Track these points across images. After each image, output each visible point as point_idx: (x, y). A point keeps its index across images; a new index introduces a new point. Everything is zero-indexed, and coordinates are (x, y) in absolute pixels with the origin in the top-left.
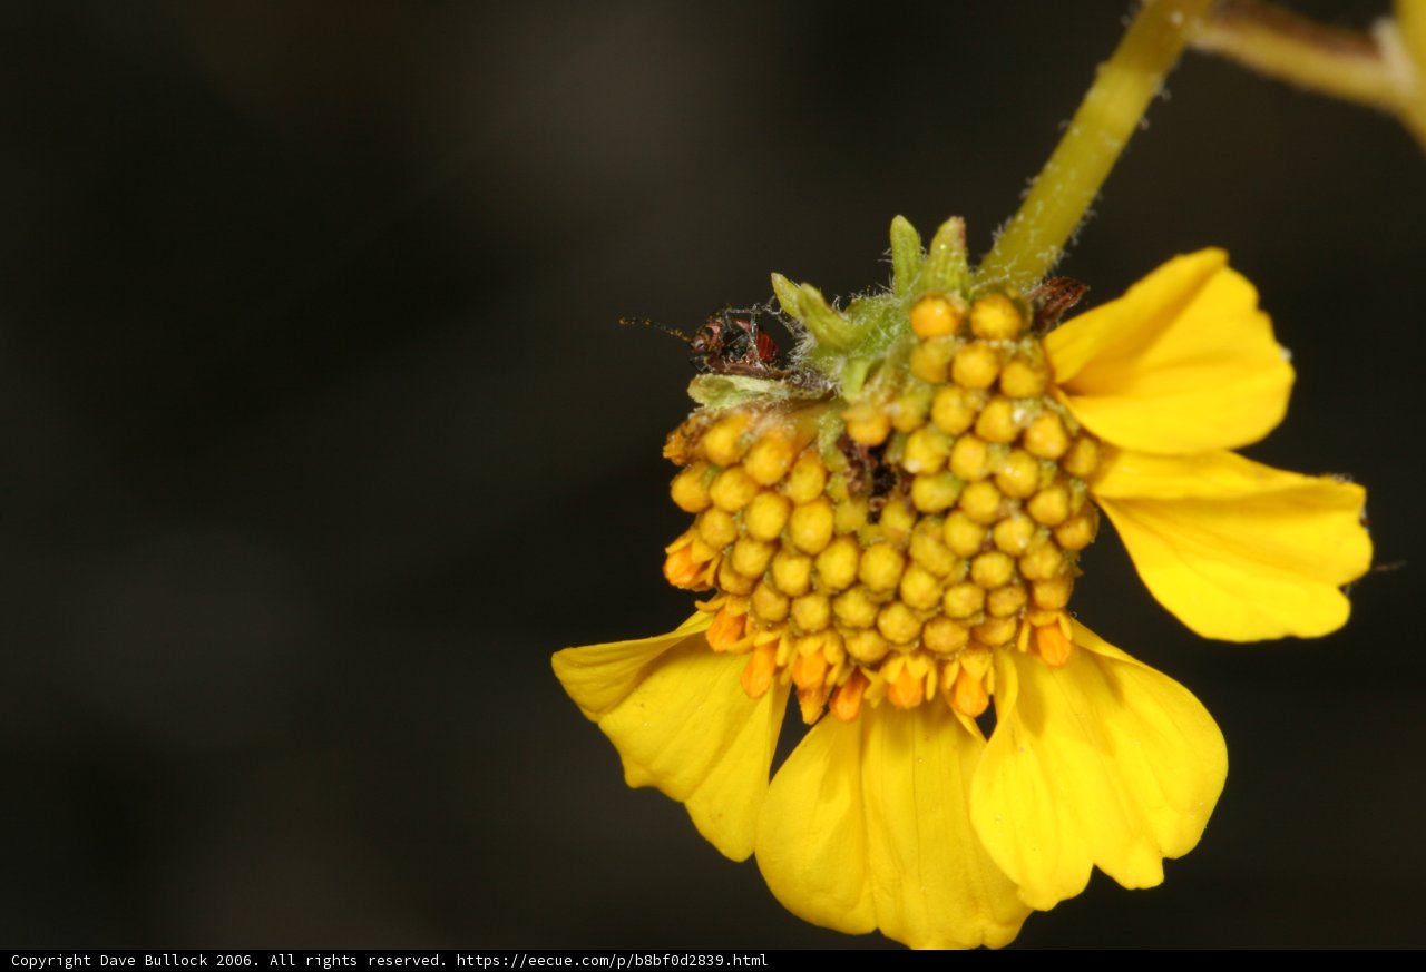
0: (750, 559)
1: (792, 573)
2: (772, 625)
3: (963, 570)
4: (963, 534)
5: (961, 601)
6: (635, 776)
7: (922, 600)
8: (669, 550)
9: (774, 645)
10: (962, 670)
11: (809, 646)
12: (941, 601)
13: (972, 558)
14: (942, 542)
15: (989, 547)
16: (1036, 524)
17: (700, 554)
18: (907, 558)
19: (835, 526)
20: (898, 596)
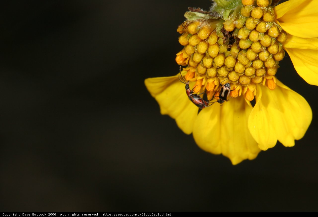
0: (197, 58)
1: (208, 62)
2: (202, 75)
3: (250, 64)
4: (251, 55)
5: (249, 71)
6: (163, 111)
7: (240, 71)
8: (177, 55)
9: (202, 80)
10: (248, 89)
11: (211, 81)
12: (244, 71)
13: (253, 61)
14: (246, 56)
15: (258, 58)
16: (269, 54)
17: (185, 56)
18: (237, 60)
19: (219, 51)
20: (234, 69)
